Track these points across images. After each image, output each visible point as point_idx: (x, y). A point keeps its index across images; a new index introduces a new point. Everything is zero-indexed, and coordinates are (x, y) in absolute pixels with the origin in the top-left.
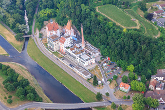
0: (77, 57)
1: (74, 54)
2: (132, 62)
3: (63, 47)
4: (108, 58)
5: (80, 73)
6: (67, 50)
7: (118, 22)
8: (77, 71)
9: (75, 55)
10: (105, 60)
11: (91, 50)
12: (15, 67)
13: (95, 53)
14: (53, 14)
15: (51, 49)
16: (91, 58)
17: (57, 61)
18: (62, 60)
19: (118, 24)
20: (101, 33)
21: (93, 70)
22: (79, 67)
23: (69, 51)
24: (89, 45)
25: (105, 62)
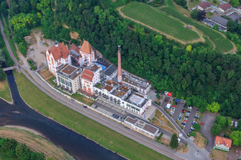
0: (122, 101)
1: (114, 97)
2: (214, 98)
3: (89, 86)
4: (167, 93)
5: (139, 129)
6: (99, 90)
7: (168, 33)
8: (133, 126)
9: (118, 98)
10: (164, 97)
11: (135, 84)
12: (19, 134)
13: (145, 88)
14: (34, 22)
15: (67, 89)
16: (146, 100)
17: (84, 110)
18: (96, 108)
19: (169, 37)
20: (148, 56)
21: (154, 119)
22: (133, 119)
23: (105, 92)
24: (126, 73)
25: (166, 101)
